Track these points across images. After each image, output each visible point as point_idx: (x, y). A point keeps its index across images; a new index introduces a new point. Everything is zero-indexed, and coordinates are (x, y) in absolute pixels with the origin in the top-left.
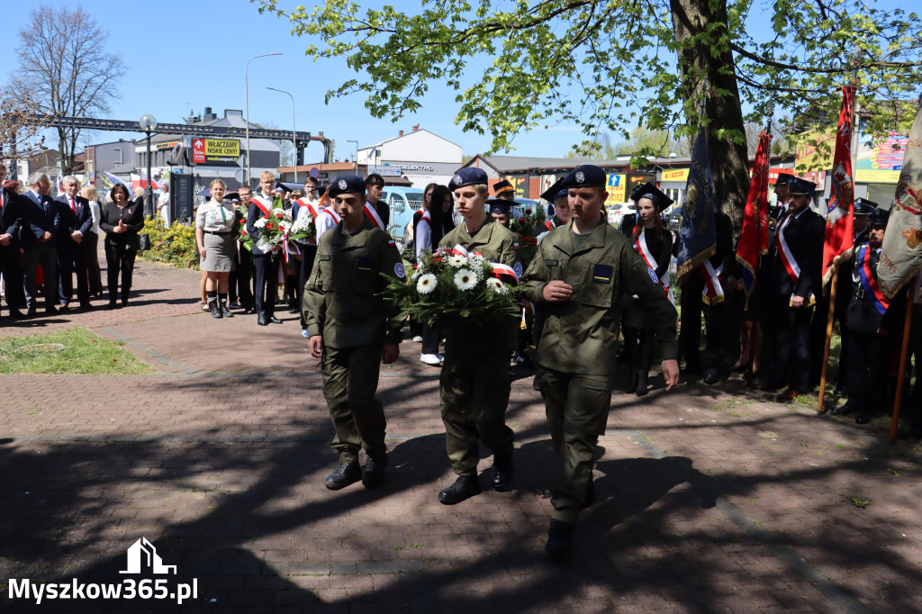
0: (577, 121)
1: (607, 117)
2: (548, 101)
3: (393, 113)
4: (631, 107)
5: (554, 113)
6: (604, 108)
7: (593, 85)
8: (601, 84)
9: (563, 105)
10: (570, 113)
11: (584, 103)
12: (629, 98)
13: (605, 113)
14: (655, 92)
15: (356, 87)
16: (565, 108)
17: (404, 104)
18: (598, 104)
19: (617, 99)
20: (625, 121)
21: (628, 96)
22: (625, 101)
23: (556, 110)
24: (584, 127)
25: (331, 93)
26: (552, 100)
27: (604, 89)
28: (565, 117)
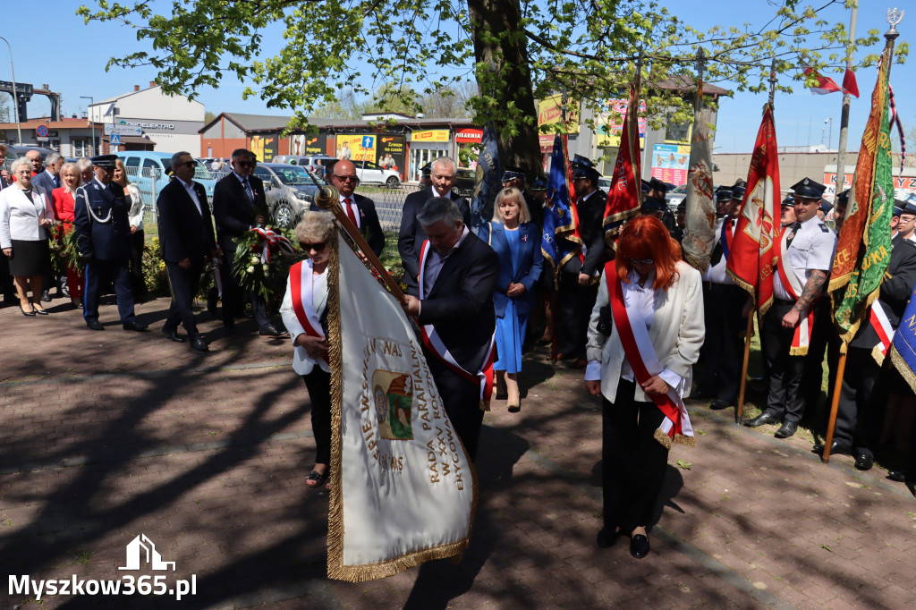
0: (367, 93)
1: (400, 92)
2: (336, 74)
3: (187, 90)
4: (421, 82)
5: (344, 86)
6: (395, 84)
7: (376, 56)
8: (384, 56)
9: (351, 78)
10: (359, 86)
11: (375, 77)
12: (419, 73)
13: (397, 88)
14: (437, 63)
15: (145, 60)
16: (354, 80)
17: (196, 80)
18: (390, 79)
19: (408, 75)
20: (417, 97)
21: (418, 71)
22: (415, 76)
23: (346, 84)
24: (378, 101)
25: (116, 61)
26: (342, 74)
27: (386, 61)
28: (356, 90)
